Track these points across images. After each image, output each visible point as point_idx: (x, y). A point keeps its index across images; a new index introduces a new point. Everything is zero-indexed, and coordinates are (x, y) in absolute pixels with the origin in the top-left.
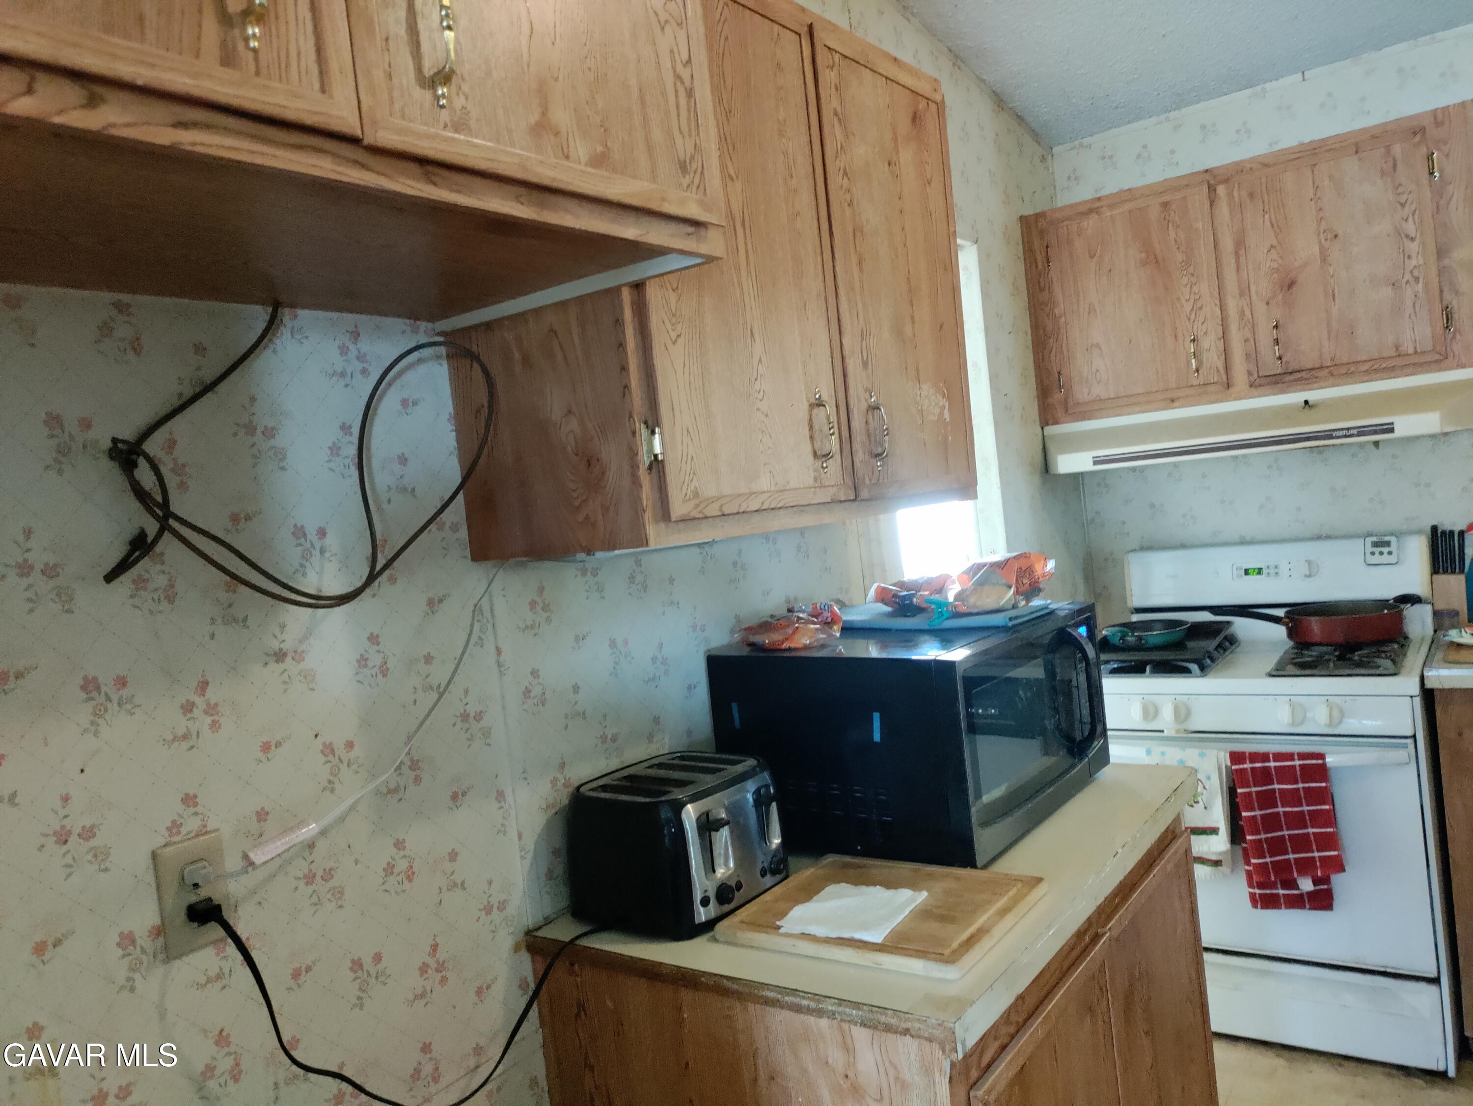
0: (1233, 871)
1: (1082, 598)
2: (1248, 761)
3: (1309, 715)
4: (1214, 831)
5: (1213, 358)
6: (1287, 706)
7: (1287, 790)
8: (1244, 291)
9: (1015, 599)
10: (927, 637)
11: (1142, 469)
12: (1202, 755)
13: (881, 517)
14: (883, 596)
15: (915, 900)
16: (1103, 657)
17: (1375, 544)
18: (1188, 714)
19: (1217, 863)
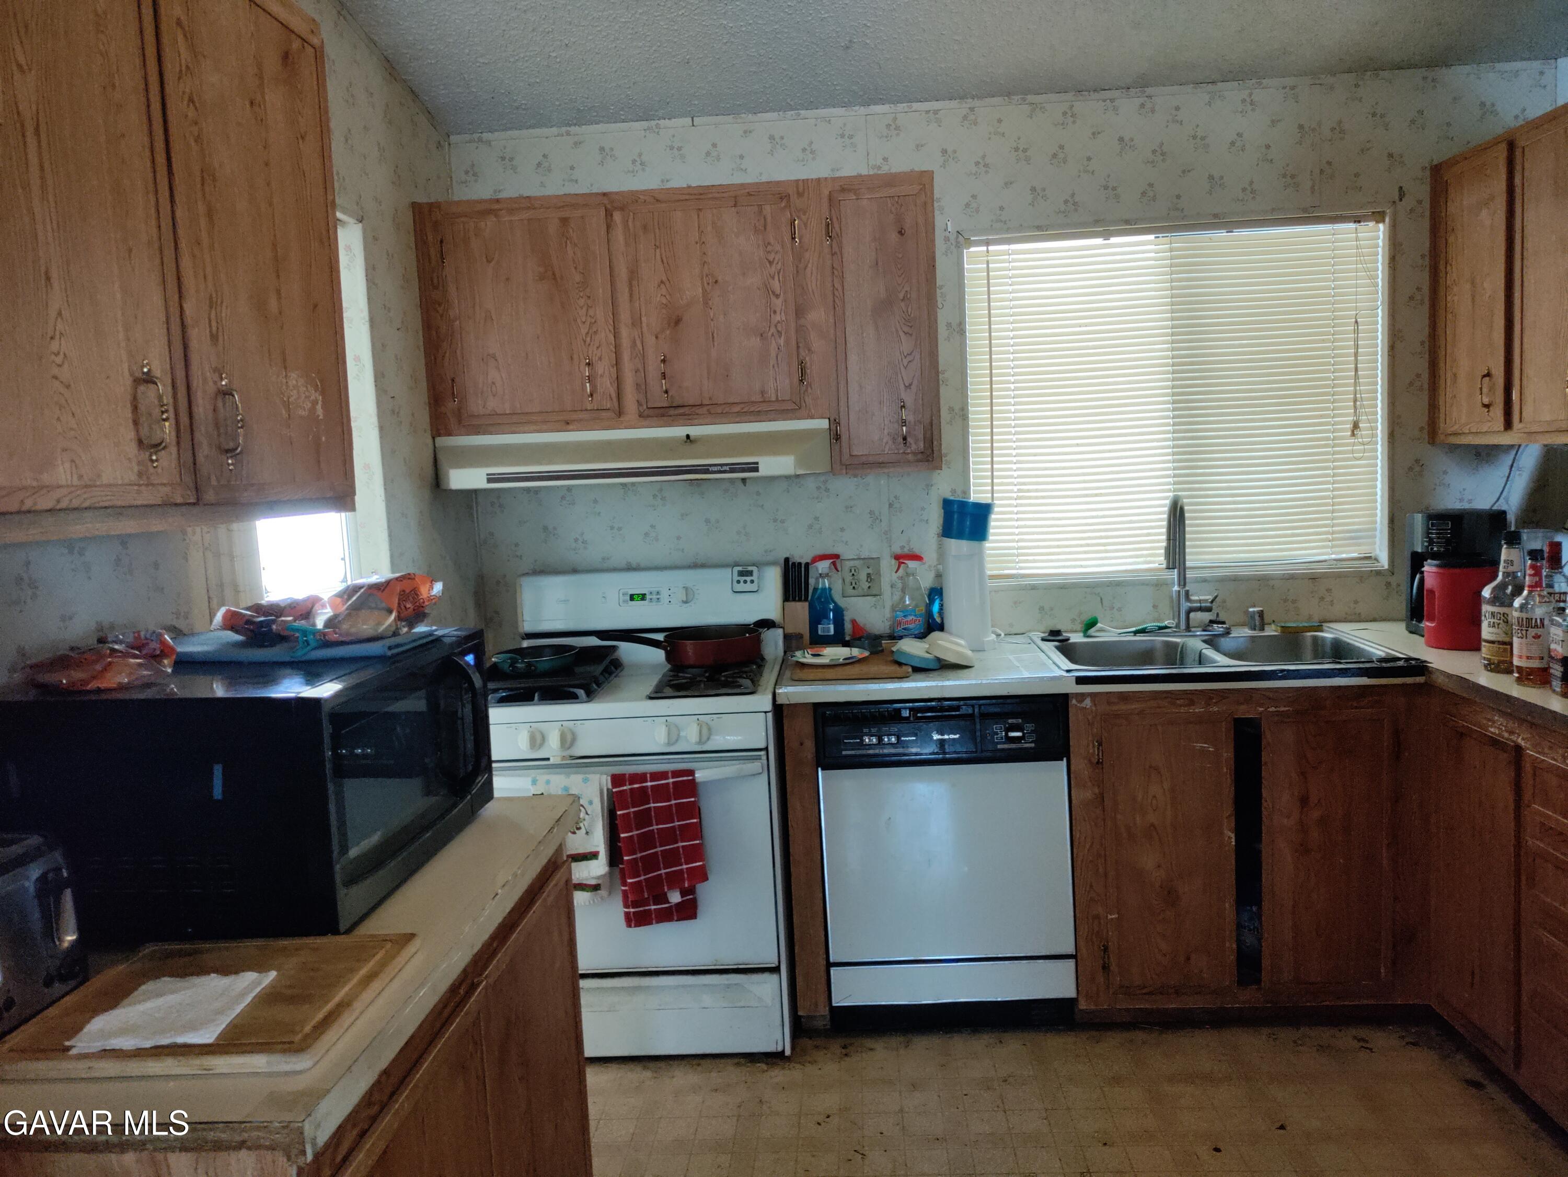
0: (610, 894)
1: (472, 623)
2: (627, 783)
3: (682, 734)
4: (594, 855)
5: (606, 385)
6: (664, 727)
7: (662, 807)
8: (636, 322)
9: (397, 625)
10: (288, 671)
11: (537, 490)
12: (586, 780)
13: (235, 526)
14: (233, 622)
15: (259, 984)
16: (491, 685)
17: (741, 574)
18: (574, 740)
19: (596, 888)
